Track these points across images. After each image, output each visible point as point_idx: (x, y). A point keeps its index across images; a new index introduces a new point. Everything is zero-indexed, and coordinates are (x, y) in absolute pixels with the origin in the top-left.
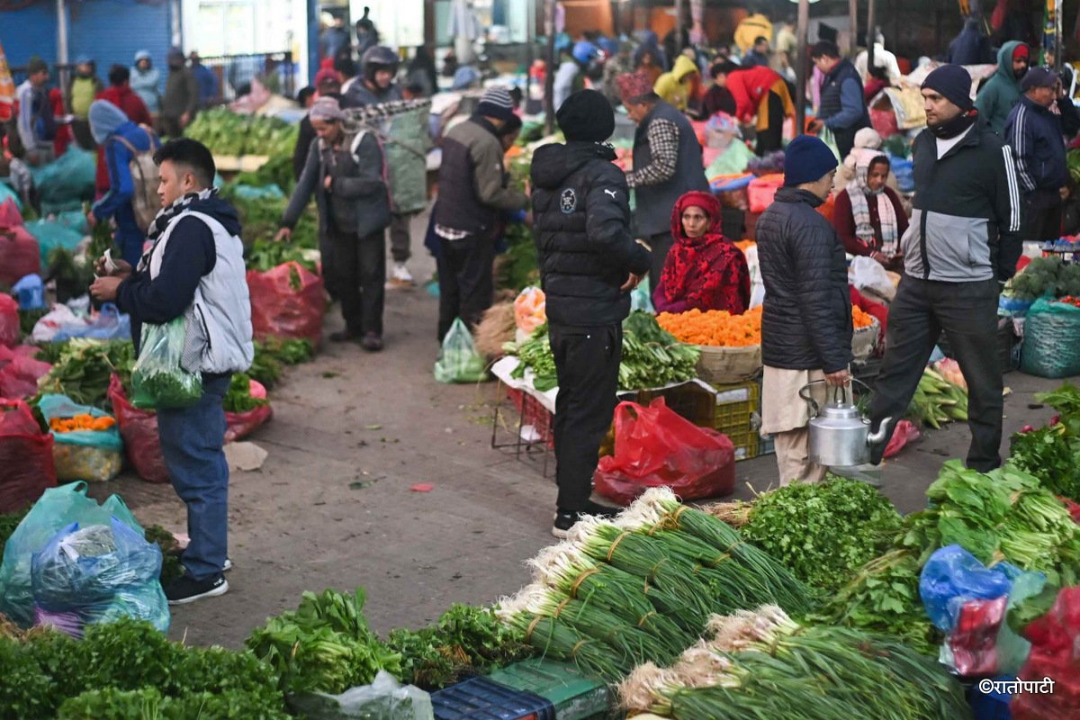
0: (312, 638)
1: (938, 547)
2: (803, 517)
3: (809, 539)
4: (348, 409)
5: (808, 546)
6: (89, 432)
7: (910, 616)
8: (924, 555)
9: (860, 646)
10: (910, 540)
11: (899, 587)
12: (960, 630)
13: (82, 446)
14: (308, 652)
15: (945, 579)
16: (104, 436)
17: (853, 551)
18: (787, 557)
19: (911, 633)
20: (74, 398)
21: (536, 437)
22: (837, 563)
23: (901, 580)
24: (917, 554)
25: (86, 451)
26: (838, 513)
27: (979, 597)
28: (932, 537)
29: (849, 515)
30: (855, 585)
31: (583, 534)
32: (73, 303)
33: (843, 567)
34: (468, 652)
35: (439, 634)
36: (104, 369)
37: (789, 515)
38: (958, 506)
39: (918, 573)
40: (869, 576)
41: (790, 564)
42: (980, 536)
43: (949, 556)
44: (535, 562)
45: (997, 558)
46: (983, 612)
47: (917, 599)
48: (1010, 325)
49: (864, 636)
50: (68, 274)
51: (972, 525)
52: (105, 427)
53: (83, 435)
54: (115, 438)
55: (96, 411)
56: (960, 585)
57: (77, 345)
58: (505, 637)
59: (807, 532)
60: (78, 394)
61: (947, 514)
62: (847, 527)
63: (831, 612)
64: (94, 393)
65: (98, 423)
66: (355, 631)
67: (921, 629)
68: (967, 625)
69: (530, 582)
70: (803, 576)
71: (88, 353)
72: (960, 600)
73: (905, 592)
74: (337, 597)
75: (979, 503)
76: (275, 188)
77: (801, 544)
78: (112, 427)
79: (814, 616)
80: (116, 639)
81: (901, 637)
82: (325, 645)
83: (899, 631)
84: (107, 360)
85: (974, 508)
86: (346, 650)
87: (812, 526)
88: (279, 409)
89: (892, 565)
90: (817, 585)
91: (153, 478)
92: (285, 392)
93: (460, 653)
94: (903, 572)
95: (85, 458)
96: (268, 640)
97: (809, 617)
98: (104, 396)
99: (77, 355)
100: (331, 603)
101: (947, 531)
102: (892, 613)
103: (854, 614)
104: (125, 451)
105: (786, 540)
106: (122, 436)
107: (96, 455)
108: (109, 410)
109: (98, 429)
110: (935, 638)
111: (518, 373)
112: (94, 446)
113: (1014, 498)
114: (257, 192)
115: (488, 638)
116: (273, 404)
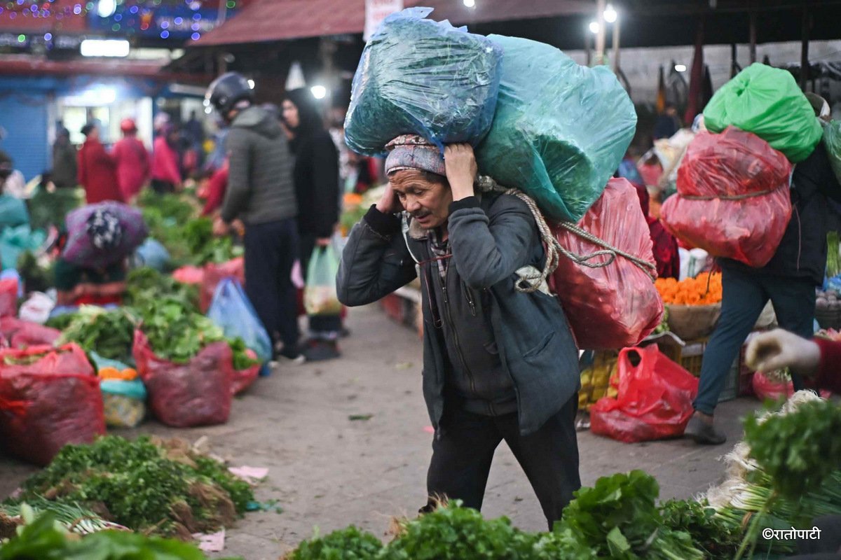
6: (119, 383)
13: (113, 395)
16: (131, 385)
25: (115, 399)
52: (132, 378)
55: (119, 365)
65: (124, 374)
78: (135, 379)
91: (178, 423)
95: (115, 405)
99: (88, 320)
104: (149, 401)
106: (146, 386)
107: (125, 404)
109: (126, 380)
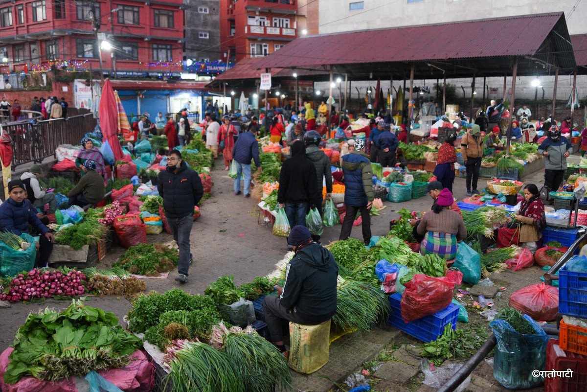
0: (222, 290)
1: (380, 260)
2: (344, 250)
3: (345, 256)
4: (220, 212)
5: (345, 258)
6: (154, 221)
7: (373, 277)
8: (376, 261)
9: (361, 287)
10: (372, 257)
11: (370, 270)
12: (386, 282)
13: (152, 225)
14: (221, 294)
15: (382, 268)
16: (158, 222)
17: (357, 259)
18: (340, 261)
19: (373, 282)
20: (149, 212)
21: (269, 220)
22: (352, 262)
23: (370, 268)
24: (374, 261)
26: (352, 248)
27: (390, 272)
28: (378, 257)
29: (354, 249)
30: (358, 268)
31: (289, 256)
32: (148, 183)
33: (354, 263)
34: (261, 290)
35: (253, 285)
36: (157, 204)
37: (340, 250)
38: (384, 249)
39: (375, 266)
40: (362, 266)
41: (341, 262)
42: (390, 256)
43: (382, 262)
44: (277, 265)
45: (394, 262)
46: (391, 276)
47: (375, 273)
48: (385, 190)
49: (361, 283)
50: (145, 175)
51: (388, 254)
53: (153, 222)
54: (160, 223)
55: (156, 215)
56: (386, 270)
57: (150, 197)
58: (270, 285)
59: (345, 254)
60: (151, 211)
61: (381, 251)
62: (354, 251)
63: (352, 276)
64: (155, 210)
65: (156, 219)
66: (233, 287)
67: (375, 281)
68: (387, 280)
69: (276, 270)
70: (344, 265)
71: (153, 200)
72: (386, 274)
73: (372, 271)
74: (227, 278)
75: (389, 248)
76: (196, 150)
77: (343, 257)
78: (160, 220)
79: (348, 277)
80: (173, 296)
81: (371, 283)
82: (226, 292)
83: (370, 281)
84: (158, 202)
85: (388, 249)
86: (232, 293)
87: (346, 252)
88: (202, 213)
89: (368, 264)
90: (348, 268)
92: (203, 208)
93: (259, 290)
94: (370, 266)
95: (153, 228)
96: (211, 291)
97: (347, 277)
98: (157, 211)
99: (150, 200)
100: (226, 280)
101: (382, 255)
102: (368, 277)
103: (359, 277)
104: (164, 226)
105: (339, 256)
106: (162, 222)
107: (156, 228)
108: (158, 214)
109: (157, 221)
110: (379, 283)
111: (265, 206)
112: (155, 225)
113: (398, 246)
114: (193, 151)
115: (266, 286)
116: (201, 211)
